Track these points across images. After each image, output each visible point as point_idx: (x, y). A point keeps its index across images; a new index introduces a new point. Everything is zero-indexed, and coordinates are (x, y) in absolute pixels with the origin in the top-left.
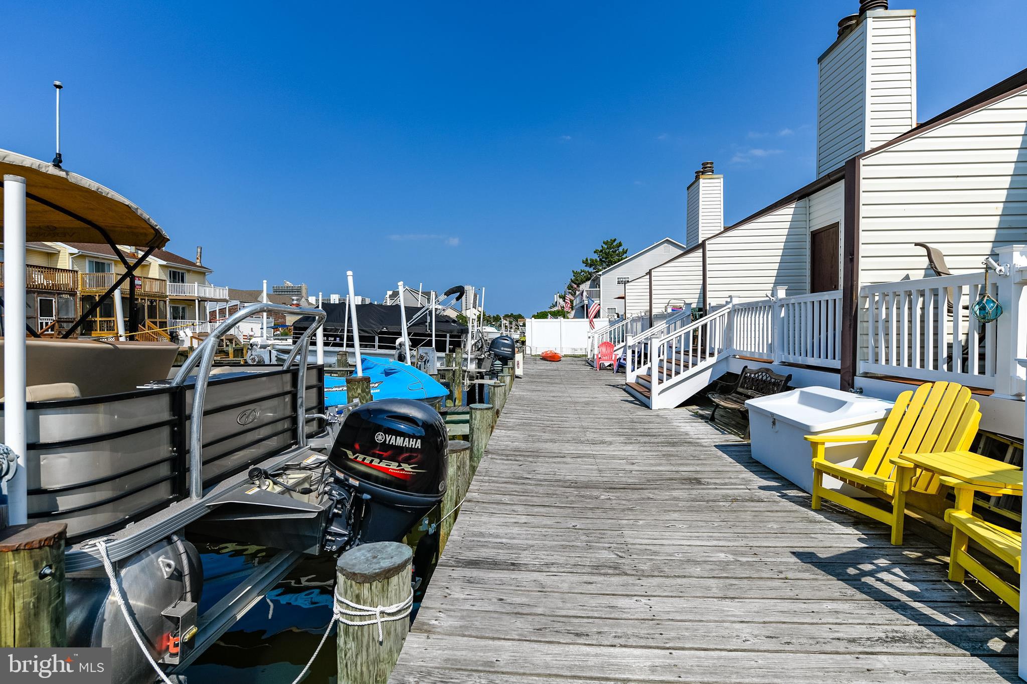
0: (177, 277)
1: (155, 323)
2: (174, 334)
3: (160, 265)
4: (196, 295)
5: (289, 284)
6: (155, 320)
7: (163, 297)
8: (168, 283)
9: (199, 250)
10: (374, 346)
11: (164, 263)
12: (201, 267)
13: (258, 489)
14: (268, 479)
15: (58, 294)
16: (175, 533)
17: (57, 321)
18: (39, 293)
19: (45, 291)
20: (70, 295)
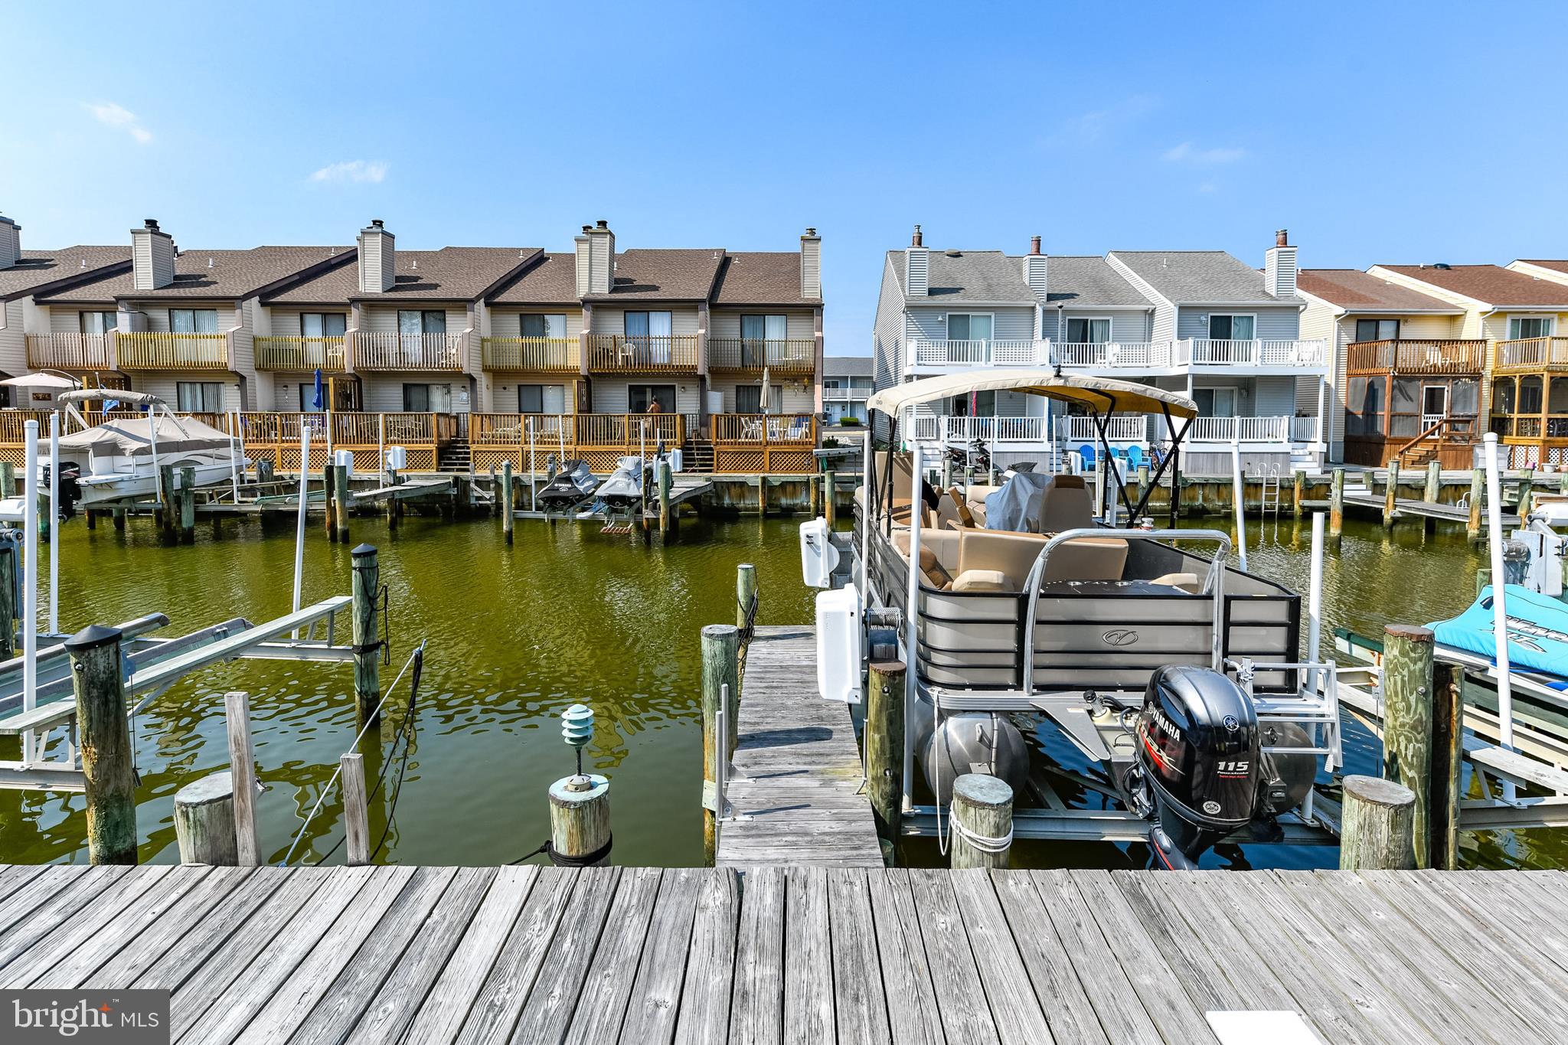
13: (1083, 711)
14: (1108, 709)
15: (1454, 379)
16: (996, 711)
17: (1446, 421)
18: (1426, 379)
19: (1435, 375)
20: (1472, 379)
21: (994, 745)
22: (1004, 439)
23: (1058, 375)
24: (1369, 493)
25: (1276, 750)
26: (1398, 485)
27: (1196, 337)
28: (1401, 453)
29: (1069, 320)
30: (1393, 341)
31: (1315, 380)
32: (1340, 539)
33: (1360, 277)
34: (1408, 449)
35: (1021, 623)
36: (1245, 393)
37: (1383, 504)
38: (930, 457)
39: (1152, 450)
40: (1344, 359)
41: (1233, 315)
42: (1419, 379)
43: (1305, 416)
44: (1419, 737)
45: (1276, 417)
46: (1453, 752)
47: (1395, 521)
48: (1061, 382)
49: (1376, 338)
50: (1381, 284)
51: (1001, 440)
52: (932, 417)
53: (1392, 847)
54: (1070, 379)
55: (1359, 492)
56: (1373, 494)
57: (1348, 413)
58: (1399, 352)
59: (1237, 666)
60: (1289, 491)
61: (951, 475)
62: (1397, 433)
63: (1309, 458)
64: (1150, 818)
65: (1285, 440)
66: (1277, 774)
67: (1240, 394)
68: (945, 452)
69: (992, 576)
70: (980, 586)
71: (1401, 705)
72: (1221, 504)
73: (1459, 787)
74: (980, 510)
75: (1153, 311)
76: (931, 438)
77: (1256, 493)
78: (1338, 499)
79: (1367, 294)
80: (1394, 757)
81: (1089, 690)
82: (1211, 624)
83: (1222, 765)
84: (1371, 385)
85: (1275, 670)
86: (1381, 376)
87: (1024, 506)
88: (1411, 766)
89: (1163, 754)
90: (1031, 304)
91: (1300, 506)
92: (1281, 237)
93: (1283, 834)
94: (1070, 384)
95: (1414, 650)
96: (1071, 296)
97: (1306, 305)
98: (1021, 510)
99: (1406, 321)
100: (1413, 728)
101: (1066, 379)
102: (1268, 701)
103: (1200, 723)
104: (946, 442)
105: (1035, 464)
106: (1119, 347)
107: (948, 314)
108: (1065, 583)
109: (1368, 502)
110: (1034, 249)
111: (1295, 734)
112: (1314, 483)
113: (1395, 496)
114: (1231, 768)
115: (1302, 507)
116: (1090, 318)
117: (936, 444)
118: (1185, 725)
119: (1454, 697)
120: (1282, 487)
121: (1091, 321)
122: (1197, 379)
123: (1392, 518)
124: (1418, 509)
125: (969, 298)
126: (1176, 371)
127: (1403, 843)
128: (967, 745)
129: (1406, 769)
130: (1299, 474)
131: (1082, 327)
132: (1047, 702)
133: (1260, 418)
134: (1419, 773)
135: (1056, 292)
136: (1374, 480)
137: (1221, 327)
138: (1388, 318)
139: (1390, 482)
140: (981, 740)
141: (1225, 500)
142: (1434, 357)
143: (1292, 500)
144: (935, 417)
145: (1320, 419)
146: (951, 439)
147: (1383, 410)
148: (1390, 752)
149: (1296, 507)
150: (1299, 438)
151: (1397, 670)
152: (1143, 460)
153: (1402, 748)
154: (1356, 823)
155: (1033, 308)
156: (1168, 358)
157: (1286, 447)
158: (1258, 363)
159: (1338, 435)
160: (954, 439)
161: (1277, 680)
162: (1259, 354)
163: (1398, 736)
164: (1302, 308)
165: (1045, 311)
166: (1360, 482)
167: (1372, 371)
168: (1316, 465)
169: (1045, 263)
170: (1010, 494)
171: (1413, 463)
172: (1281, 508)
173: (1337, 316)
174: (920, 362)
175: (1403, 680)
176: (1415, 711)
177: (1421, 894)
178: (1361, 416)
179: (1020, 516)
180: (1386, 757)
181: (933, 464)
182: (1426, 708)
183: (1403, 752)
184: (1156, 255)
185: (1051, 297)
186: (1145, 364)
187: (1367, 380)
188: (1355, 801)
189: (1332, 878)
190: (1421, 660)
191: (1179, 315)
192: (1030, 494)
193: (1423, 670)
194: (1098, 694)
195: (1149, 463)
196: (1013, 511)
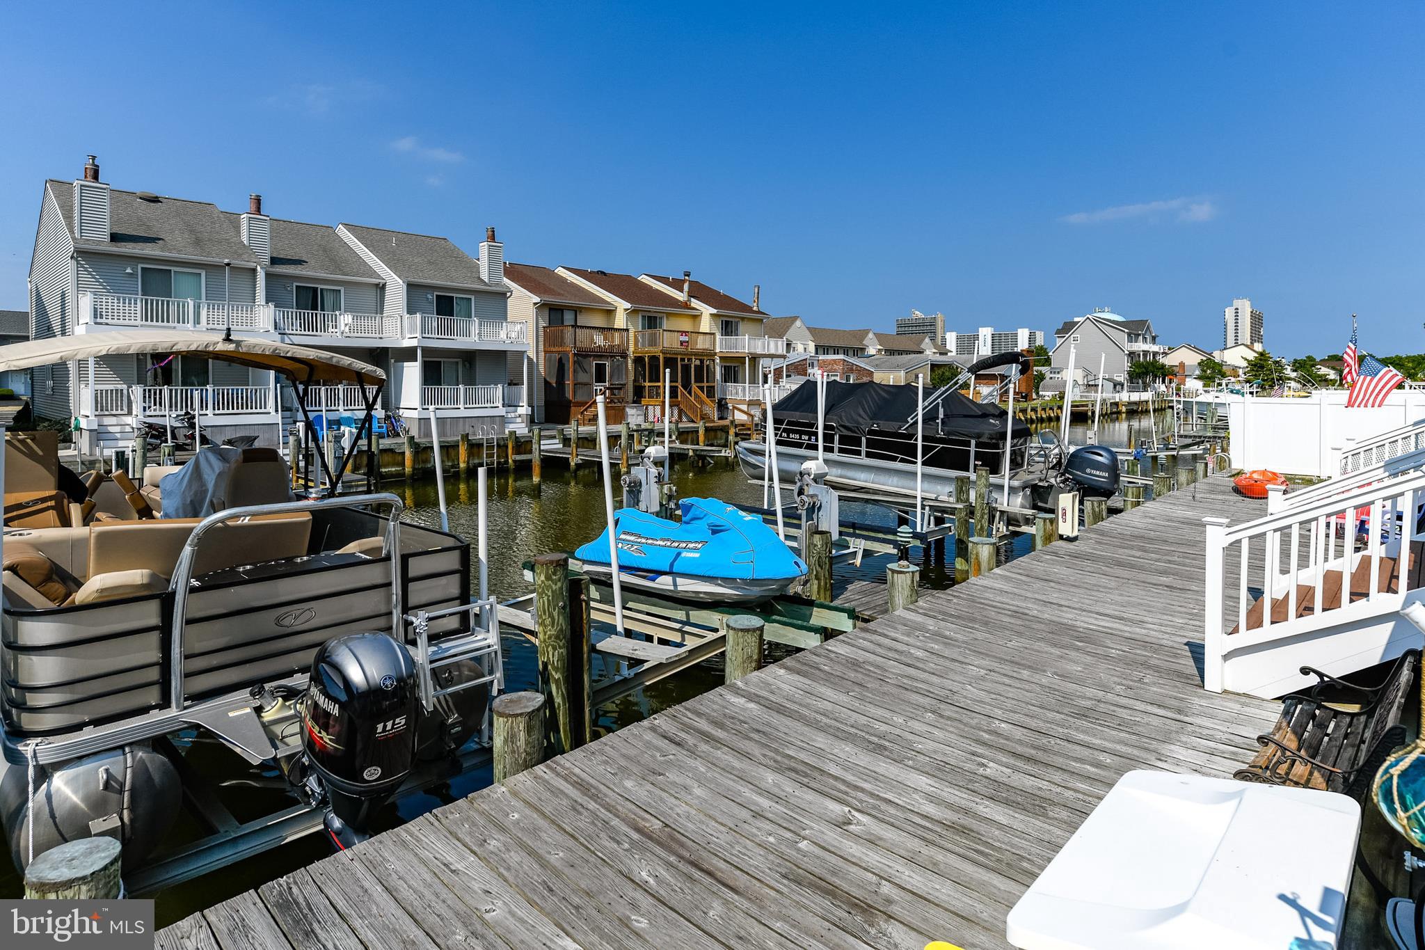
0: (728, 328)
1: (701, 388)
2: (723, 403)
3: (712, 315)
4: (747, 351)
5: (919, 314)
6: (702, 385)
7: (711, 355)
8: (718, 336)
9: (756, 290)
10: (858, 453)
11: (715, 311)
12: (759, 312)
13: (248, 710)
14: (280, 699)
15: (611, 357)
16: (130, 744)
17: (608, 388)
18: (595, 356)
19: (600, 354)
20: (621, 357)
21: (127, 787)
22: (221, 411)
23: (228, 339)
24: (561, 446)
25: (450, 690)
26: (579, 439)
27: (423, 313)
28: (582, 413)
29: (297, 286)
30: (573, 326)
31: (521, 354)
32: (540, 485)
33: (550, 274)
34: (586, 410)
35: (165, 629)
36: (468, 365)
37: (569, 454)
38: (118, 435)
39: (387, 417)
40: (541, 339)
41: (454, 295)
42: (590, 356)
43: (515, 384)
44: (561, 644)
45: (492, 386)
46: (585, 649)
47: (578, 466)
48: (231, 347)
49: (562, 323)
50: (564, 280)
51: (217, 412)
52: (119, 387)
53: (528, 750)
54: (243, 344)
55: (552, 445)
56: (564, 446)
57: (546, 383)
58: (577, 334)
59: (414, 619)
60: (504, 448)
61: (144, 456)
62: (579, 398)
63: (519, 420)
64: (323, 803)
65: (500, 405)
66: (455, 712)
67: (464, 365)
68: (139, 429)
69: (135, 576)
70: (115, 592)
71: (548, 621)
72: (450, 464)
73: (590, 675)
74: (156, 495)
75: (384, 285)
76: (119, 412)
77: (479, 453)
78: (537, 453)
79: (555, 289)
80: (545, 665)
81: (256, 685)
82: (390, 584)
83: (380, 727)
84: (560, 360)
85: (451, 615)
86: (566, 353)
87: (210, 486)
88: (556, 669)
89: (324, 734)
90: (252, 265)
91: (513, 461)
92: (490, 233)
93: (462, 765)
94: (243, 349)
95: (555, 574)
96: (299, 262)
97: (511, 292)
98: (207, 491)
99: (581, 312)
100: (557, 637)
101: (238, 343)
102: (444, 646)
103: (360, 691)
104: (141, 417)
105: (256, 438)
106: (350, 317)
107: (140, 266)
108: (232, 569)
109: (560, 453)
110: (253, 208)
111: (470, 670)
112: (522, 440)
113: (577, 447)
114: (389, 727)
115: (515, 461)
116: (320, 287)
117: (128, 420)
118: (343, 697)
119: (584, 604)
120: (498, 445)
121: (322, 290)
122: (426, 350)
123: (576, 464)
124: (593, 456)
125: (170, 251)
126: (407, 343)
127: (536, 742)
128: (86, 799)
129: (554, 673)
130: (511, 433)
131: (311, 295)
132: (201, 714)
133: (480, 386)
134: (562, 674)
135: (282, 256)
136: (564, 435)
137: (445, 306)
138: (570, 308)
139: (573, 436)
140: (107, 785)
141: (453, 461)
142: (599, 340)
143: (507, 456)
144: (125, 387)
145: (525, 387)
146: (148, 413)
147: (569, 380)
148: (543, 662)
149: (510, 461)
150: (510, 403)
151: (544, 592)
152: (379, 427)
153: (551, 656)
154: (502, 738)
155: (254, 270)
156: (399, 331)
157: (501, 411)
158: (476, 339)
159: (540, 400)
160: (153, 413)
161: (454, 623)
162: (477, 332)
163: (547, 647)
164: (508, 294)
165: (268, 275)
166: (554, 437)
167: (560, 349)
168: (524, 425)
169: (267, 225)
170: (192, 474)
171: (590, 420)
172: (499, 463)
173: (535, 304)
174: (99, 320)
175: (548, 600)
176: (558, 623)
177: (548, 783)
178: (554, 385)
179: (206, 497)
180: (541, 667)
181: (121, 443)
182: (564, 618)
183: (551, 660)
184: (386, 233)
185: (274, 261)
186: (377, 335)
187: (558, 357)
188: (501, 719)
189: (482, 797)
190: (559, 581)
191: (407, 291)
192: (217, 471)
193: (561, 588)
194: (267, 686)
195: (384, 430)
196: (196, 494)
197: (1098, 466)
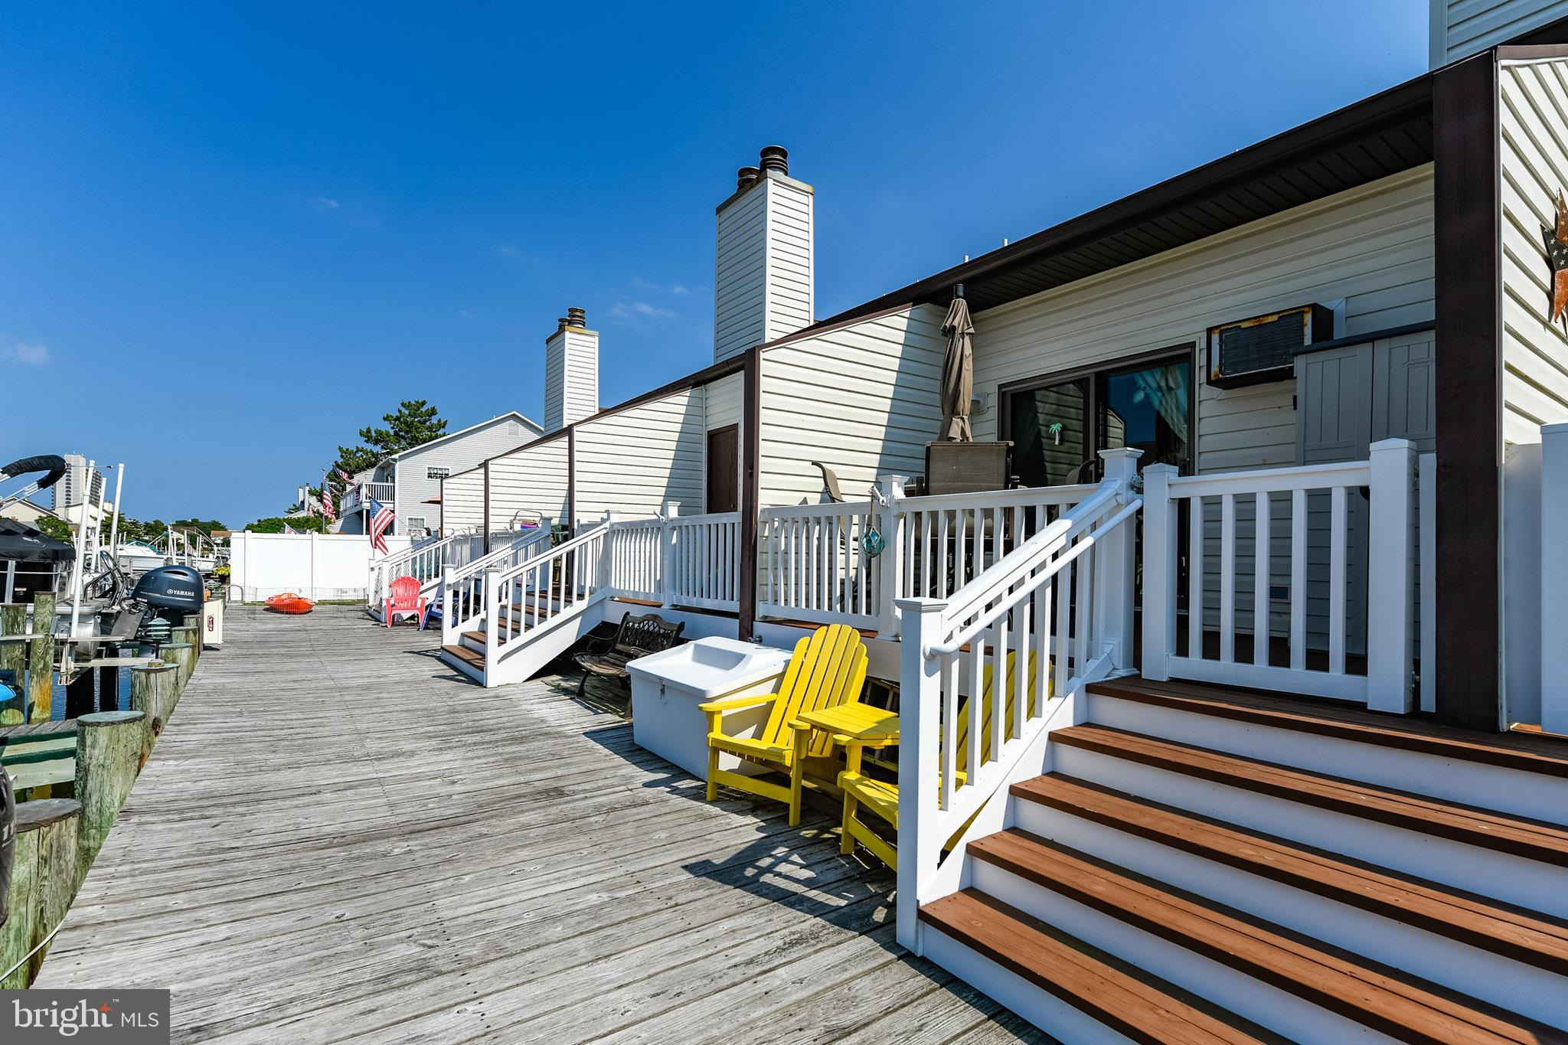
197: (177, 585)
